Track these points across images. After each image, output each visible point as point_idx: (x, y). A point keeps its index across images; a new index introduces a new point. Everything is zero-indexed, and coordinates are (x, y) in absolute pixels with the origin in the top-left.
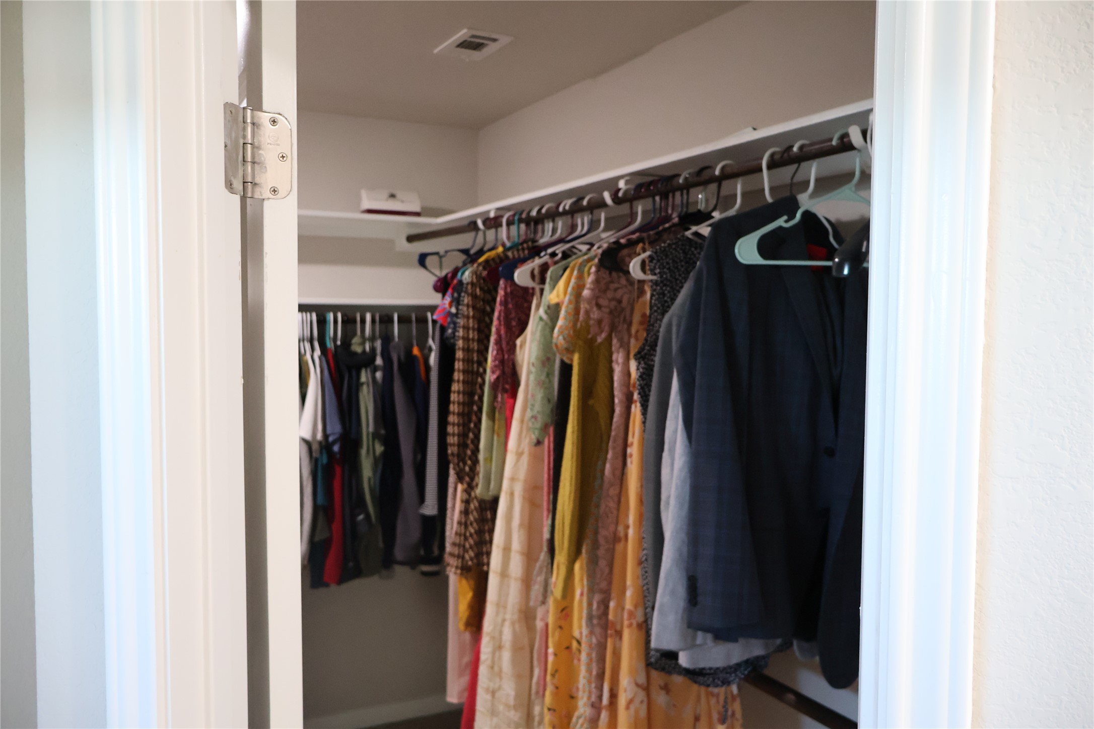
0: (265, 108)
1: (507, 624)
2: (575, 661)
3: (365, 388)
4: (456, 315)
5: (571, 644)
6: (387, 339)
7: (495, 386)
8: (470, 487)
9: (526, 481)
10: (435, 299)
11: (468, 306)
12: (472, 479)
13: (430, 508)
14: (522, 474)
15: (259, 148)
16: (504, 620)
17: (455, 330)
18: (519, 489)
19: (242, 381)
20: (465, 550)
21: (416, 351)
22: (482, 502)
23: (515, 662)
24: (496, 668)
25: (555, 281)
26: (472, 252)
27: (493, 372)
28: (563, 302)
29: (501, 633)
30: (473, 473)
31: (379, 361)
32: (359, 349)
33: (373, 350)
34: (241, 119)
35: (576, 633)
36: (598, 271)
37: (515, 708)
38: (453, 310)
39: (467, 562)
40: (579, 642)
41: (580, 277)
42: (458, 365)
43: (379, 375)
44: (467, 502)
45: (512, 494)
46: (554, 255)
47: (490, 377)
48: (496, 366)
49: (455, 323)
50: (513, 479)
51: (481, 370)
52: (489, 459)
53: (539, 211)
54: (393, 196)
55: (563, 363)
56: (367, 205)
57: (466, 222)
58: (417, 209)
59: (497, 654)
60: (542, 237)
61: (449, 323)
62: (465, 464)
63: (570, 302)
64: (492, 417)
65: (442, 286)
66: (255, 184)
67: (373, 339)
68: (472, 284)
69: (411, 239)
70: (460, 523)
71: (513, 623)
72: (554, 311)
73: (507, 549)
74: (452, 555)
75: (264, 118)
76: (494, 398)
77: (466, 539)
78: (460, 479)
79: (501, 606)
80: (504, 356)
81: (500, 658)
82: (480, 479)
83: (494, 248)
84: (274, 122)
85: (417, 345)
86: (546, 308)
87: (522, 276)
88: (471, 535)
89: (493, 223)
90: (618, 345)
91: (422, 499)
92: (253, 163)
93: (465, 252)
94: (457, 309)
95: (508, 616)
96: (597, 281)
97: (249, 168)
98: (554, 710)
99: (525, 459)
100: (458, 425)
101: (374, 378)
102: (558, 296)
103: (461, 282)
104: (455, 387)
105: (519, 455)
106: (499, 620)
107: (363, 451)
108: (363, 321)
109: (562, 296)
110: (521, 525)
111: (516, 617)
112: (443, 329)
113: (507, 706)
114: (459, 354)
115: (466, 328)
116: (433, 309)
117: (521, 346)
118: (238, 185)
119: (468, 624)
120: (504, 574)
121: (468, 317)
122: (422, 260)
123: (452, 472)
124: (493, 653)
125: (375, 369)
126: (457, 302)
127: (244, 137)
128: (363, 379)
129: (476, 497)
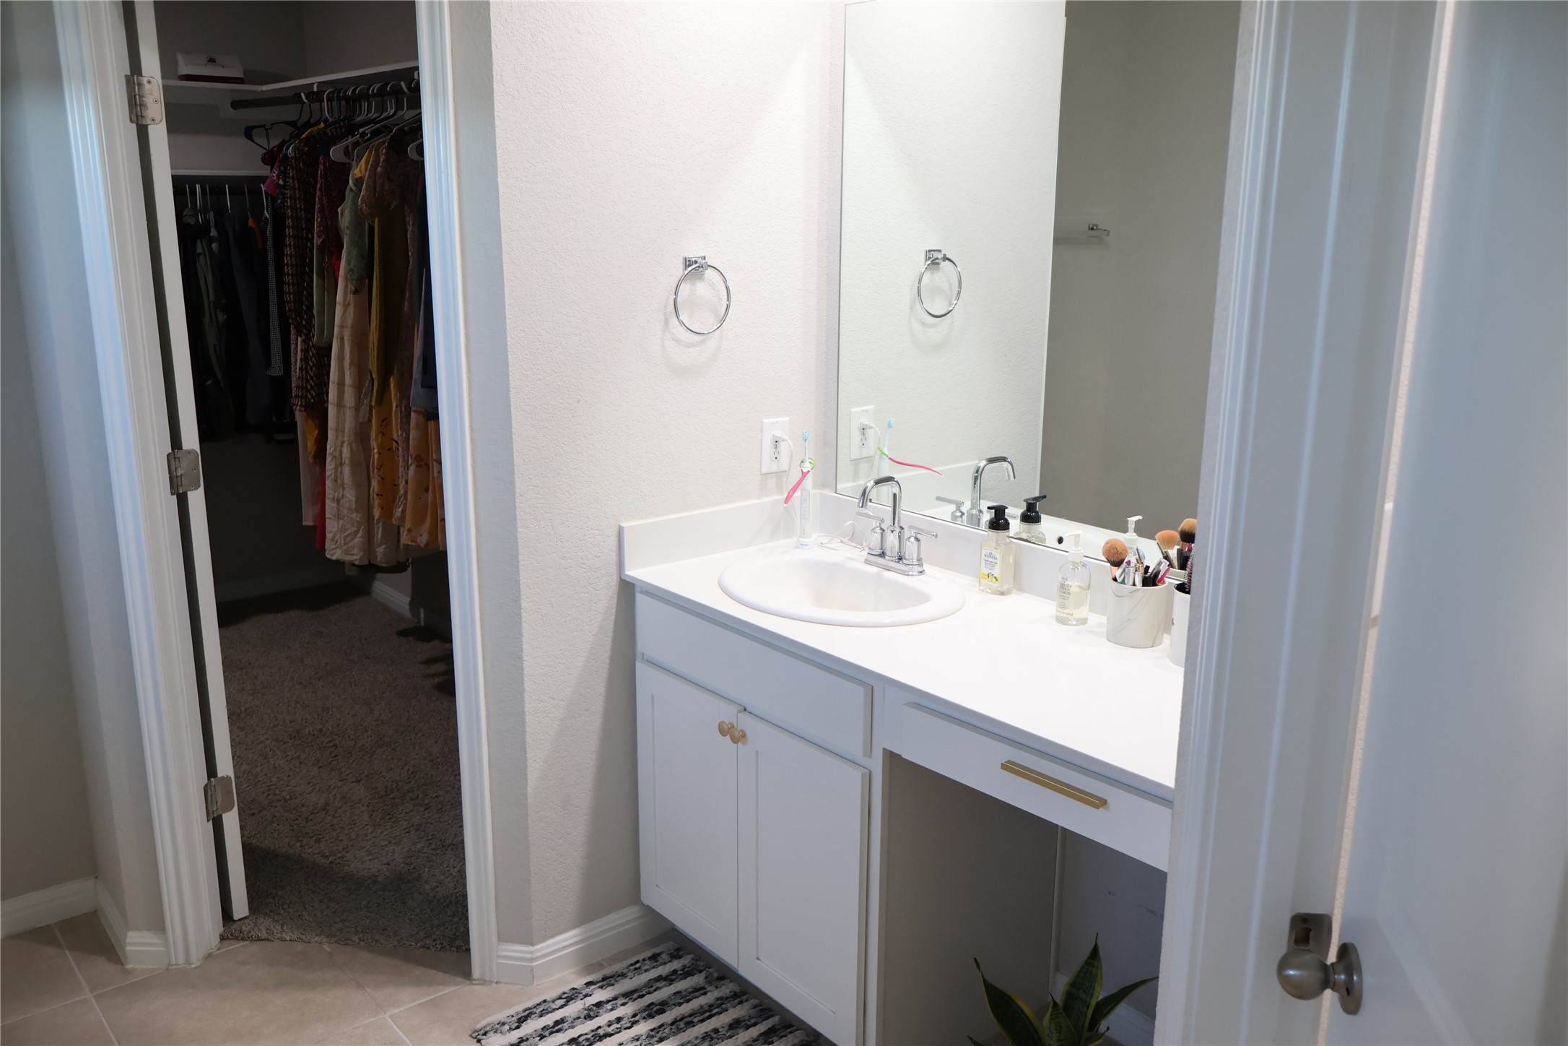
0: (143, 75)
1: (345, 444)
2: (396, 458)
3: (202, 257)
4: (284, 187)
5: (392, 446)
6: (220, 211)
7: (321, 248)
8: (308, 339)
9: (353, 327)
10: (264, 171)
11: (293, 178)
12: (309, 331)
13: (276, 370)
14: (349, 322)
15: (143, 97)
16: (343, 442)
17: (284, 201)
18: (347, 334)
19: (146, 222)
20: (308, 391)
21: (251, 223)
22: (319, 349)
23: (353, 473)
24: (339, 481)
25: (360, 158)
26: (299, 125)
27: (319, 237)
28: (365, 176)
29: (341, 453)
30: (310, 325)
31: (213, 233)
32: (192, 221)
33: (207, 221)
34: (132, 82)
35: (395, 436)
36: (387, 153)
37: (356, 510)
38: (281, 182)
39: (310, 400)
40: (397, 443)
41: (377, 157)
42: (289, 232)
43: (214, 246)
44: (305, 351)
45: (342, 339)
46: (363, 134)
47: (317, 241)
48: (320, 231)
49: (284, 194)
50: (342, 327)
51: (310, 236)
52: (321, 313)
53: (354, 91)
54: (212, 60)
55: (369, 225)
56: (184, 70)
57: (291, 93)
58: (238, 74)
59: (339, 469)
60: (359, 115)
61: (278, 195)
62: (302, 318)
63: (369, 176)
64: (321, 276)
65: (270, 158)
66: (142, 116)
67: (204, 211)
68: (295, 157)
69: (236, 105)
70: (301, 369)
71: (350, 444)
72: (359, 182)
73: (341, 384)
74: (297, 396)
75: (145, 81)
76: (321, 261)
77: (307, 381)
78: (299, 333)
79: (339, 430)
80: (327, 223)
81: (342, 473)
82: (316, 331)
83: (317, 123)
84: (149, 82)
85: (252, 218)
86: (355, 181)
87: (336, 153)
88: (311, 378)
89: (315, 96)
90: (409, 211)
91: (269, 363)
92: (141, 105)
93: (292, 124)
94: (284, 181)
95: (346, 438)
96: (386, 161)
97: (139, 109)
98: (382, 495)
99: (351, 309)
100: (293, 284)
101: (210, 249)
102: (361, 171)
103: (286, 155)
104: (287, 251)
105: (346, 306)
106: (339, 442)
107: (207, 320)
108: (193, 193)
109: (363, 172)
110: (351, 364)
111: (352, 438)
112: (274, 200)
113: (349, 509)
114: (289, 222)
115: (293, 198)
116: (263, 179)
117: (342, 214)
118: (134, 119)
119: (315, 457)
120: (340, 405)
121: (294, 189)
122: (249, 133)
123: (293, 331)
124: (336, 469)
125: (211, 241)
126: (283, 174)
127: (135, 91)
128: (199, 250)
129: (313, 346)
